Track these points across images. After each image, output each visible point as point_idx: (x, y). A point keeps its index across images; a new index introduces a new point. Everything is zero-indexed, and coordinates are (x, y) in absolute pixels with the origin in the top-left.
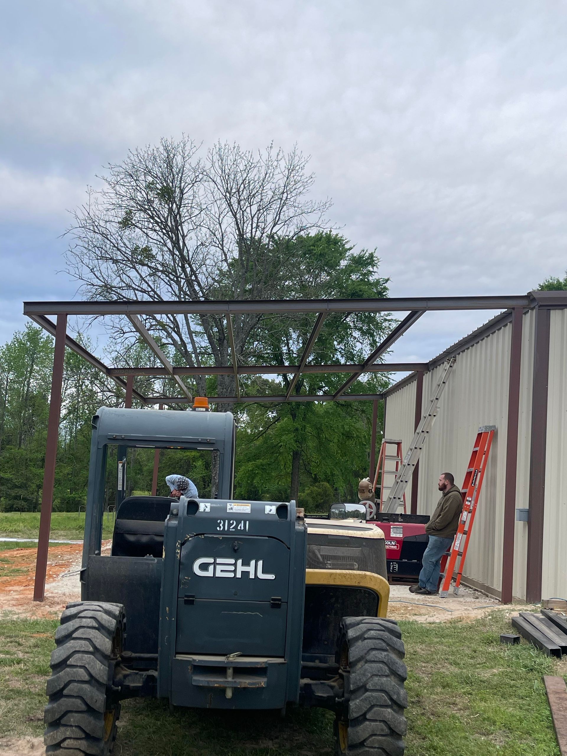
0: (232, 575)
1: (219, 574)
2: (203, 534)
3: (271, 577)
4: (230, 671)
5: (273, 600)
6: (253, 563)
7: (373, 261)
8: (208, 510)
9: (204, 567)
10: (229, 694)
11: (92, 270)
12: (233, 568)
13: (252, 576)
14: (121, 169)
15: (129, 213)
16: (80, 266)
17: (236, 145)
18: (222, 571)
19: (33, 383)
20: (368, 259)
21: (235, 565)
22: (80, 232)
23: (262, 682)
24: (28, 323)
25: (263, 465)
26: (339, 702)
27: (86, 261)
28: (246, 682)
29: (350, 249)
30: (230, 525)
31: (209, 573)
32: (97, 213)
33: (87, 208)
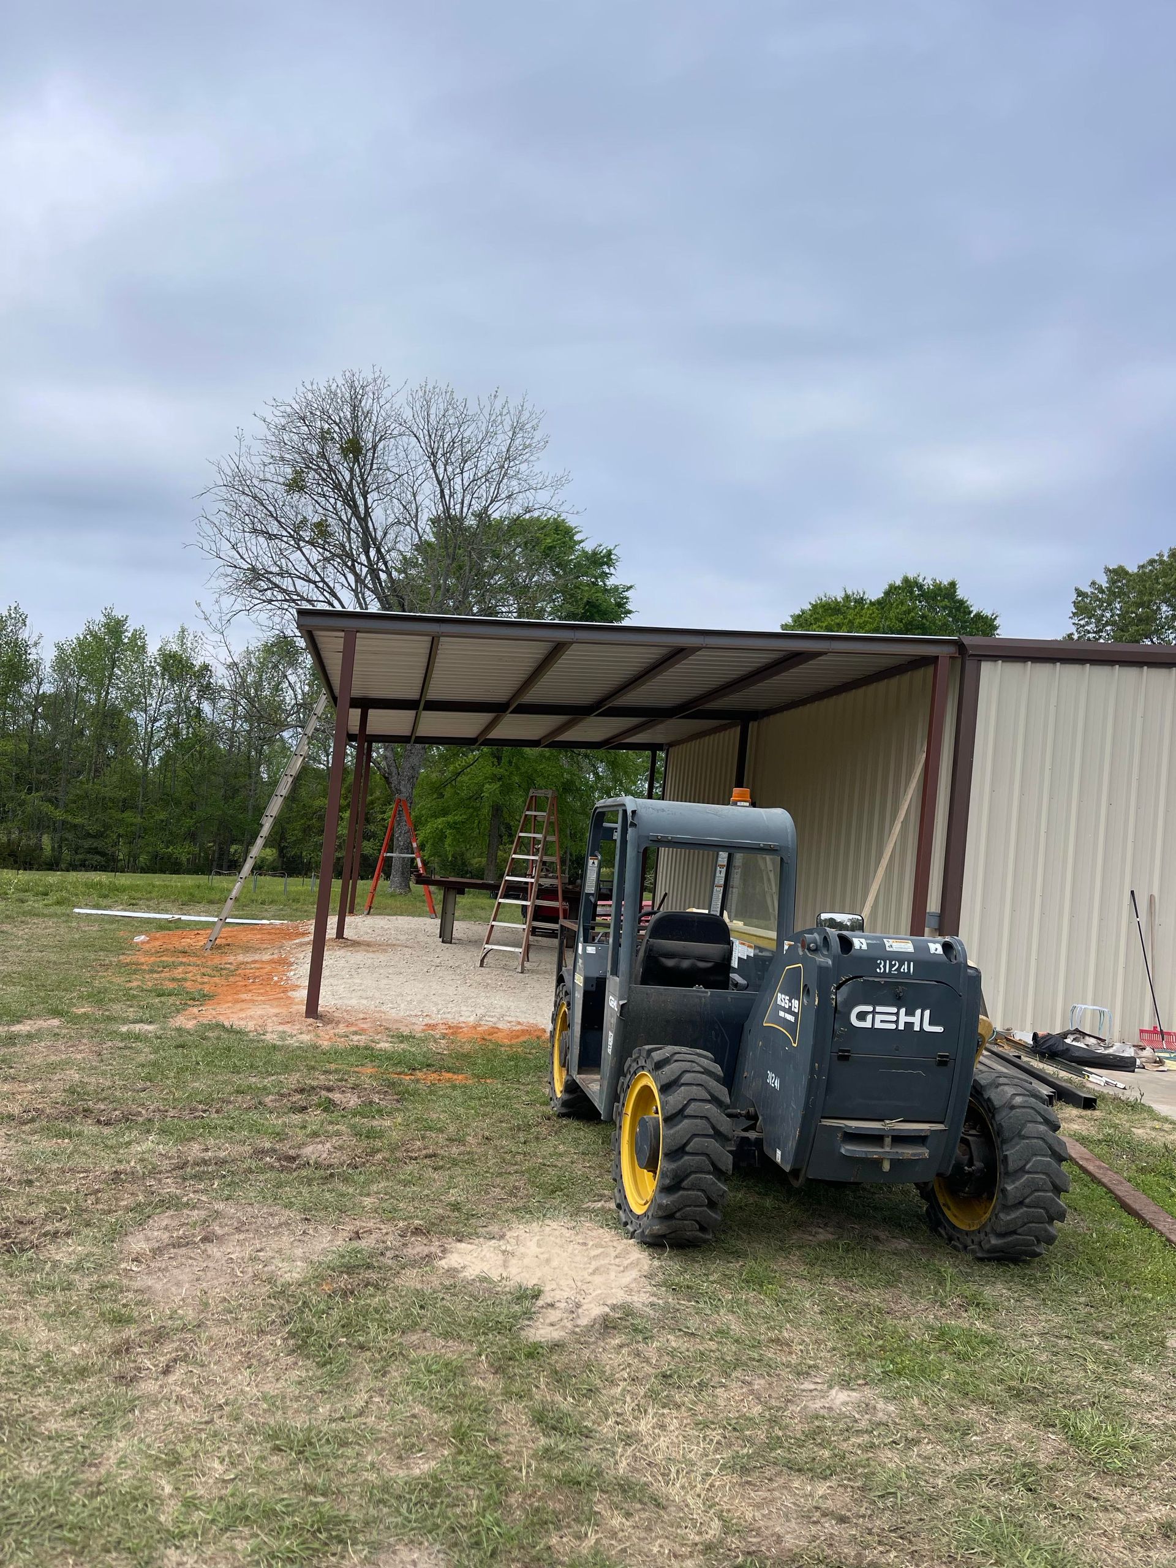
0: (893, 1026)
1: (878, 1025)
2: (861, 977)
3: (939, 1029)
4: (888, 1140)
5: (940, 1056)
6: (918, 1012)
7: (611, 559)
8: (864, 947)
9: (862, 1016)
10: (886, 1166)
11: (234, 547)
12: (894, 1018)
13: (917, 1028)
14: (289, 409)
15: (298, 473)
16: (218, 540)
17: (450, 389)
18: (882, 1021)
19: (114, 693)
20: (604, 557)
21: (897, 1014)
22: (224, 492)
23: (924, 1152)
24: (106, 609)
25: (455, 823)
26: (969, 1172)
27: (226, 532)
28: (908, 1152)
29: (582, 541)
30: (891, 966)
31: (867, 1024)
32: (249, 466)
33: (236, 459)
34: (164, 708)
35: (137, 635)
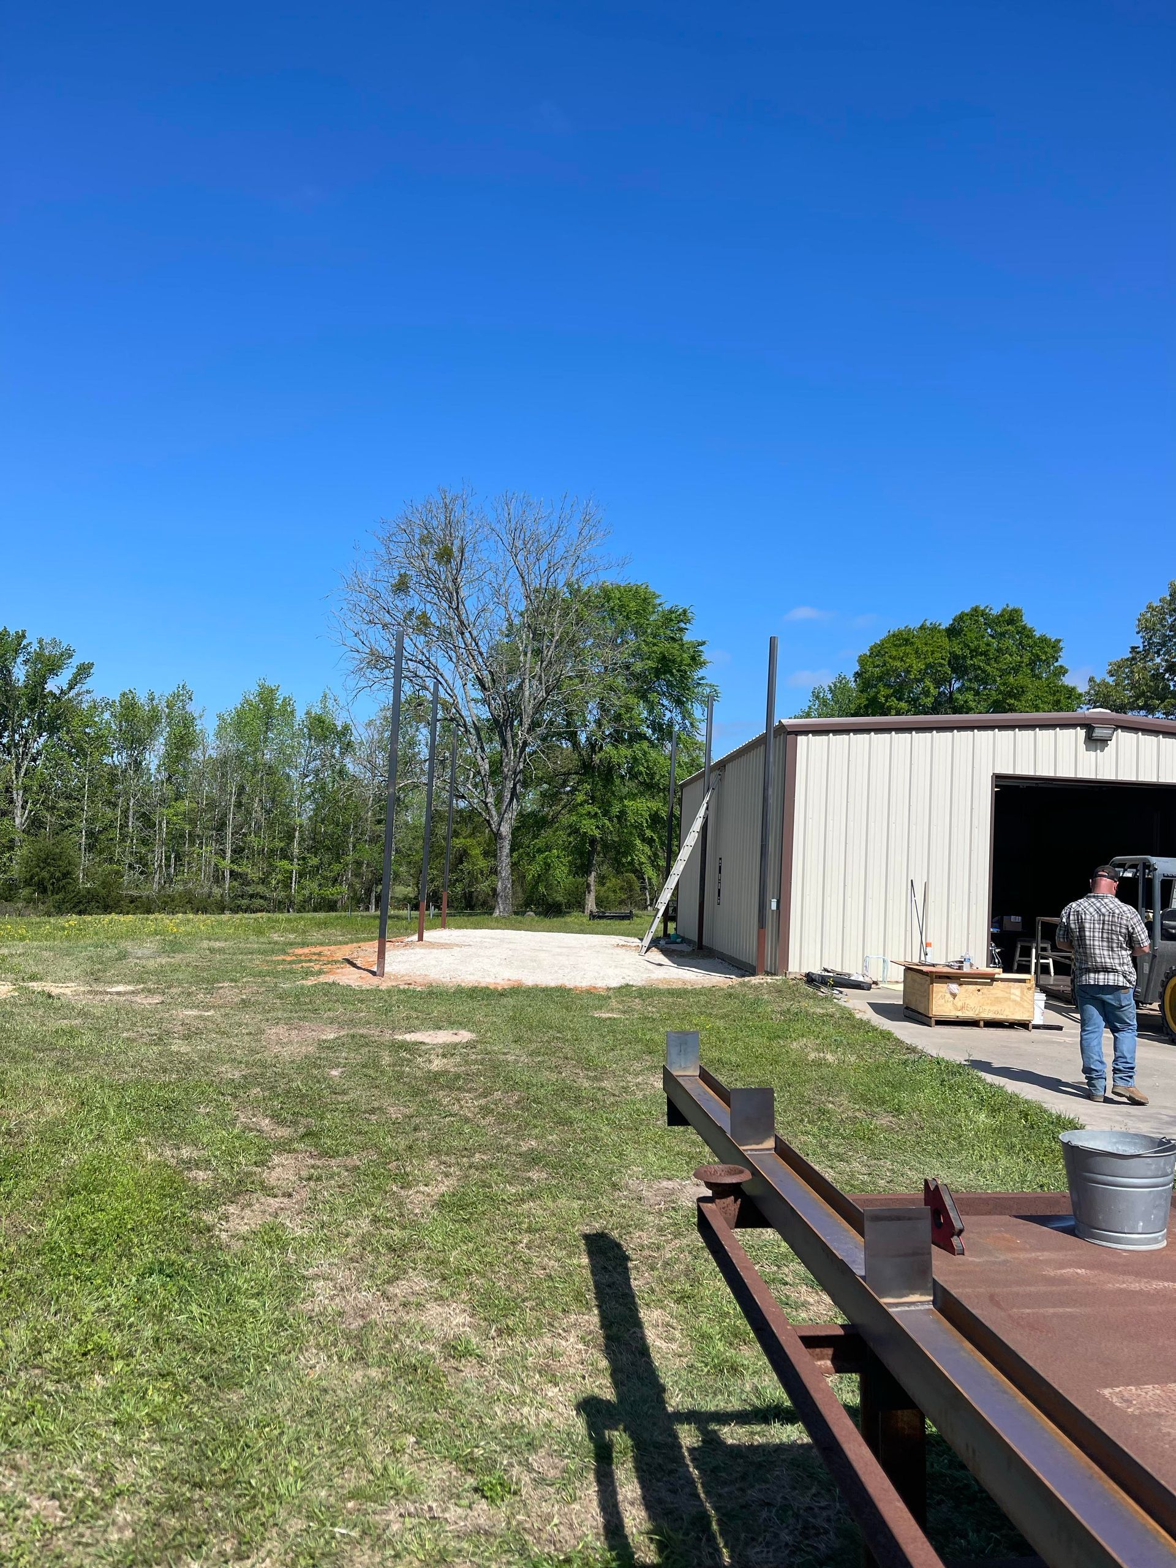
7: (687, 616)
11: (356, 635)
19: (268, 754)
20: (680, 614)
24: (261, 680)
29: (661, 603)
34: (312, 765)
35: (286, 702)
